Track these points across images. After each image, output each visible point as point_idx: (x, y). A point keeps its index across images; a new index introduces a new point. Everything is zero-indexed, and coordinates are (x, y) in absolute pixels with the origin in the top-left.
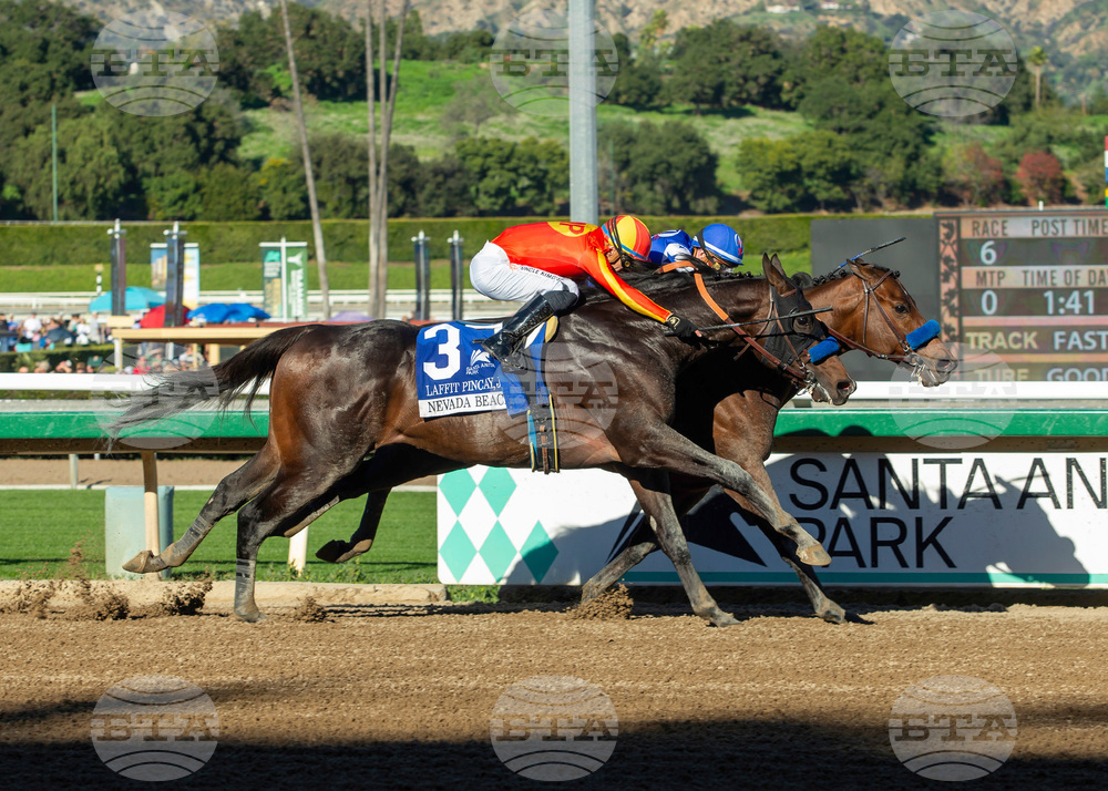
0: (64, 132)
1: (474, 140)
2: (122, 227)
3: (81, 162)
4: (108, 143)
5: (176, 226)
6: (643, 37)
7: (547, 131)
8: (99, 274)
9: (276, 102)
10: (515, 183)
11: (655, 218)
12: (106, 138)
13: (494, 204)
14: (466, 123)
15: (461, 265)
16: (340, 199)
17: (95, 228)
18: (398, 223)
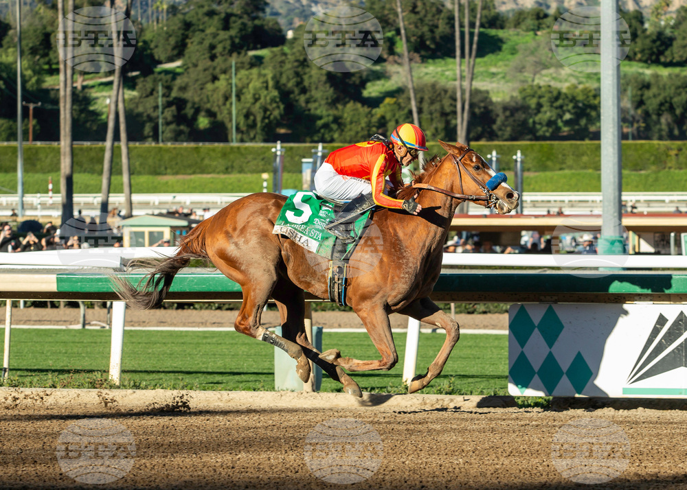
0: (240, 79)
1: (532, 86)
2: (282, 147)
3: (252, 100)
4: (272, 87)
5: (320, 146)
6: (653, 12)
7: (584, 80)
8: (265, 180)
9: (391, 58)
10: (561, 116)
11: (661, 142)
12: (271, 84)
13: (547, 131)
14: (526, 74)
15: (522, 175)
16: (436, 129)
17: (263, 147)
18: (478, 145)
